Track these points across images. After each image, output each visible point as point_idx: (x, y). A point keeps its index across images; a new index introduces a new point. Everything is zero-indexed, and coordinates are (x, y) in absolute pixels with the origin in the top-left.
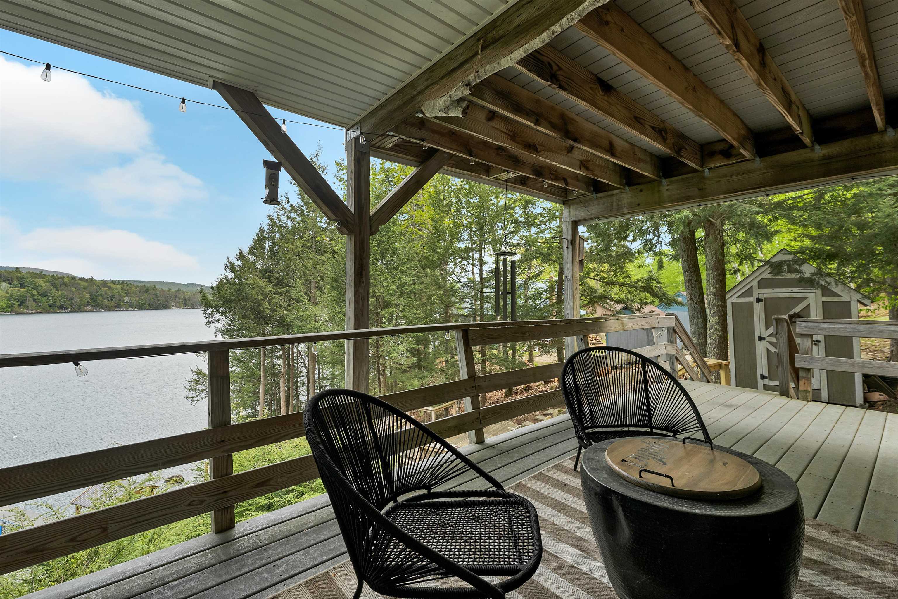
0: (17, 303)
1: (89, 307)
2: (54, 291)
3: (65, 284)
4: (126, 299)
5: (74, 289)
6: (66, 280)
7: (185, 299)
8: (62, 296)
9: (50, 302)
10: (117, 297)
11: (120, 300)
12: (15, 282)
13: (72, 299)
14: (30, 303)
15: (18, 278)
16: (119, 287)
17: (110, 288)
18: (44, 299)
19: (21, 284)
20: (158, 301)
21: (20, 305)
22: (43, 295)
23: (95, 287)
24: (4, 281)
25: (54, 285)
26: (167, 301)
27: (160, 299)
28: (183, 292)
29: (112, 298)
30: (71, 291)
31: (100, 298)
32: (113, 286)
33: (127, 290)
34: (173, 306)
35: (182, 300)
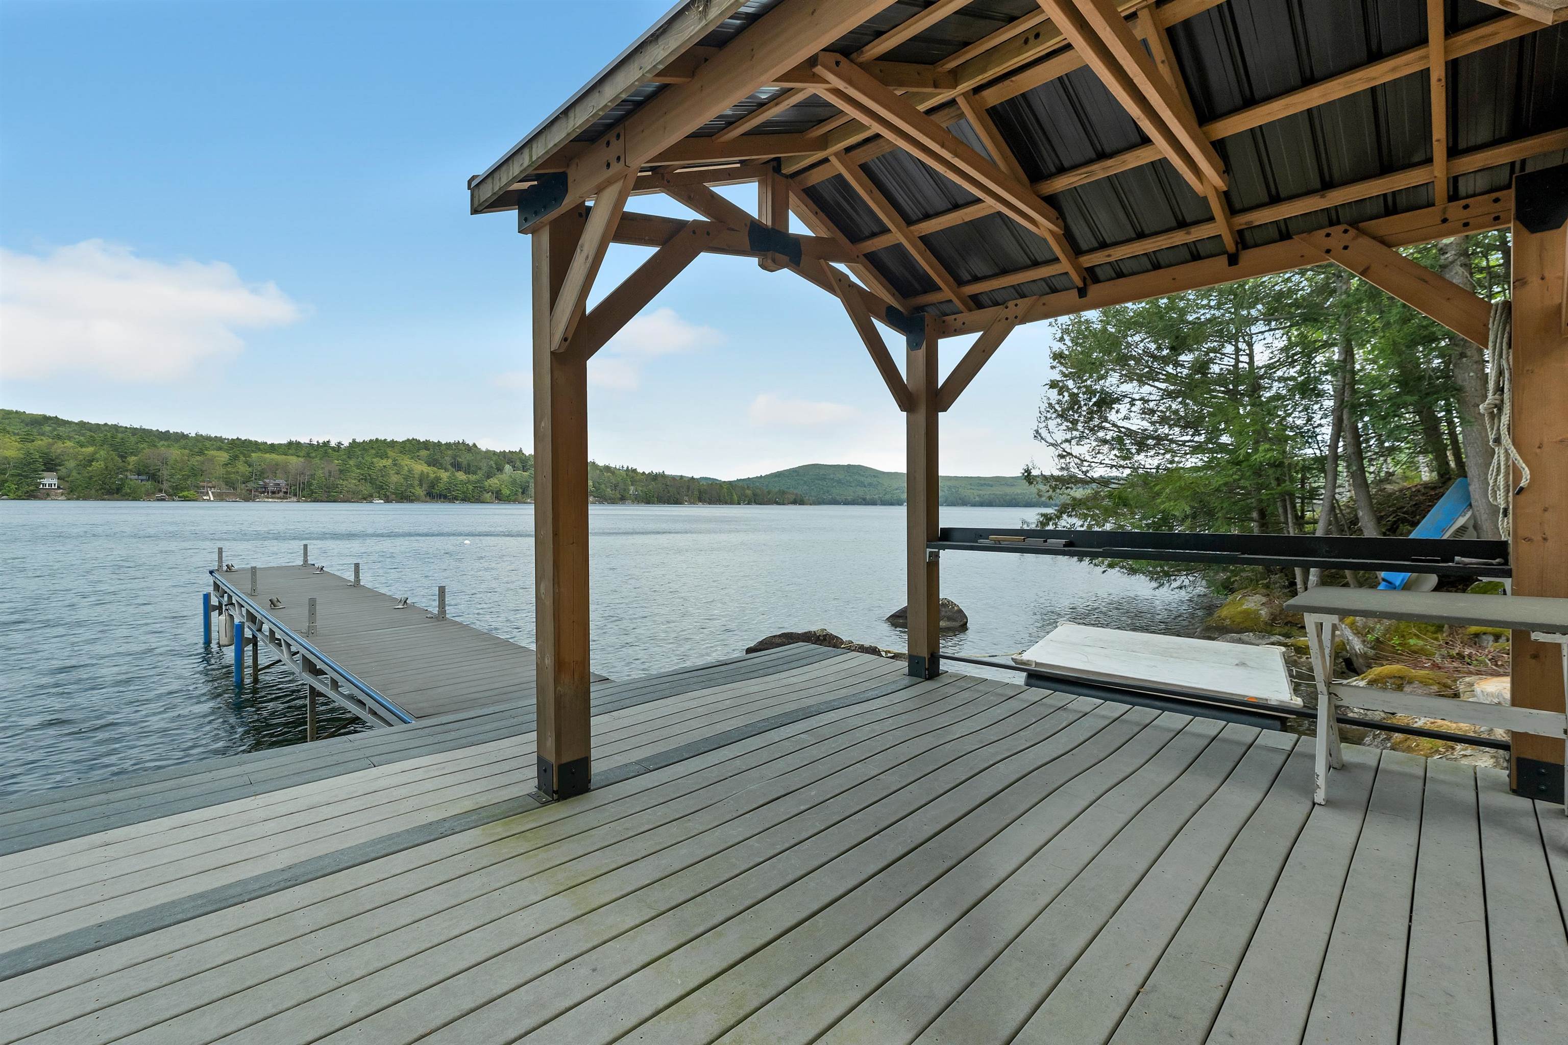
0: (520, 490)
4: (632, 489)
7: (700, 492)
10: (621, 486)
11: (625, 490)
12: (518, 464)
14: (532, 490)
16: (623, 472)
17: (613, 473)
19: (523, 467)
20: (669, 492)
21: (523, 493)
23: (598, 472)
24: (508, 463)
26: (679, 493)
27: (670, 489)
29: (616, 486)
31: (603, 486)
32: (617, 471)
33: (633, 477)
34: (686, 501)
35: (696, 493)
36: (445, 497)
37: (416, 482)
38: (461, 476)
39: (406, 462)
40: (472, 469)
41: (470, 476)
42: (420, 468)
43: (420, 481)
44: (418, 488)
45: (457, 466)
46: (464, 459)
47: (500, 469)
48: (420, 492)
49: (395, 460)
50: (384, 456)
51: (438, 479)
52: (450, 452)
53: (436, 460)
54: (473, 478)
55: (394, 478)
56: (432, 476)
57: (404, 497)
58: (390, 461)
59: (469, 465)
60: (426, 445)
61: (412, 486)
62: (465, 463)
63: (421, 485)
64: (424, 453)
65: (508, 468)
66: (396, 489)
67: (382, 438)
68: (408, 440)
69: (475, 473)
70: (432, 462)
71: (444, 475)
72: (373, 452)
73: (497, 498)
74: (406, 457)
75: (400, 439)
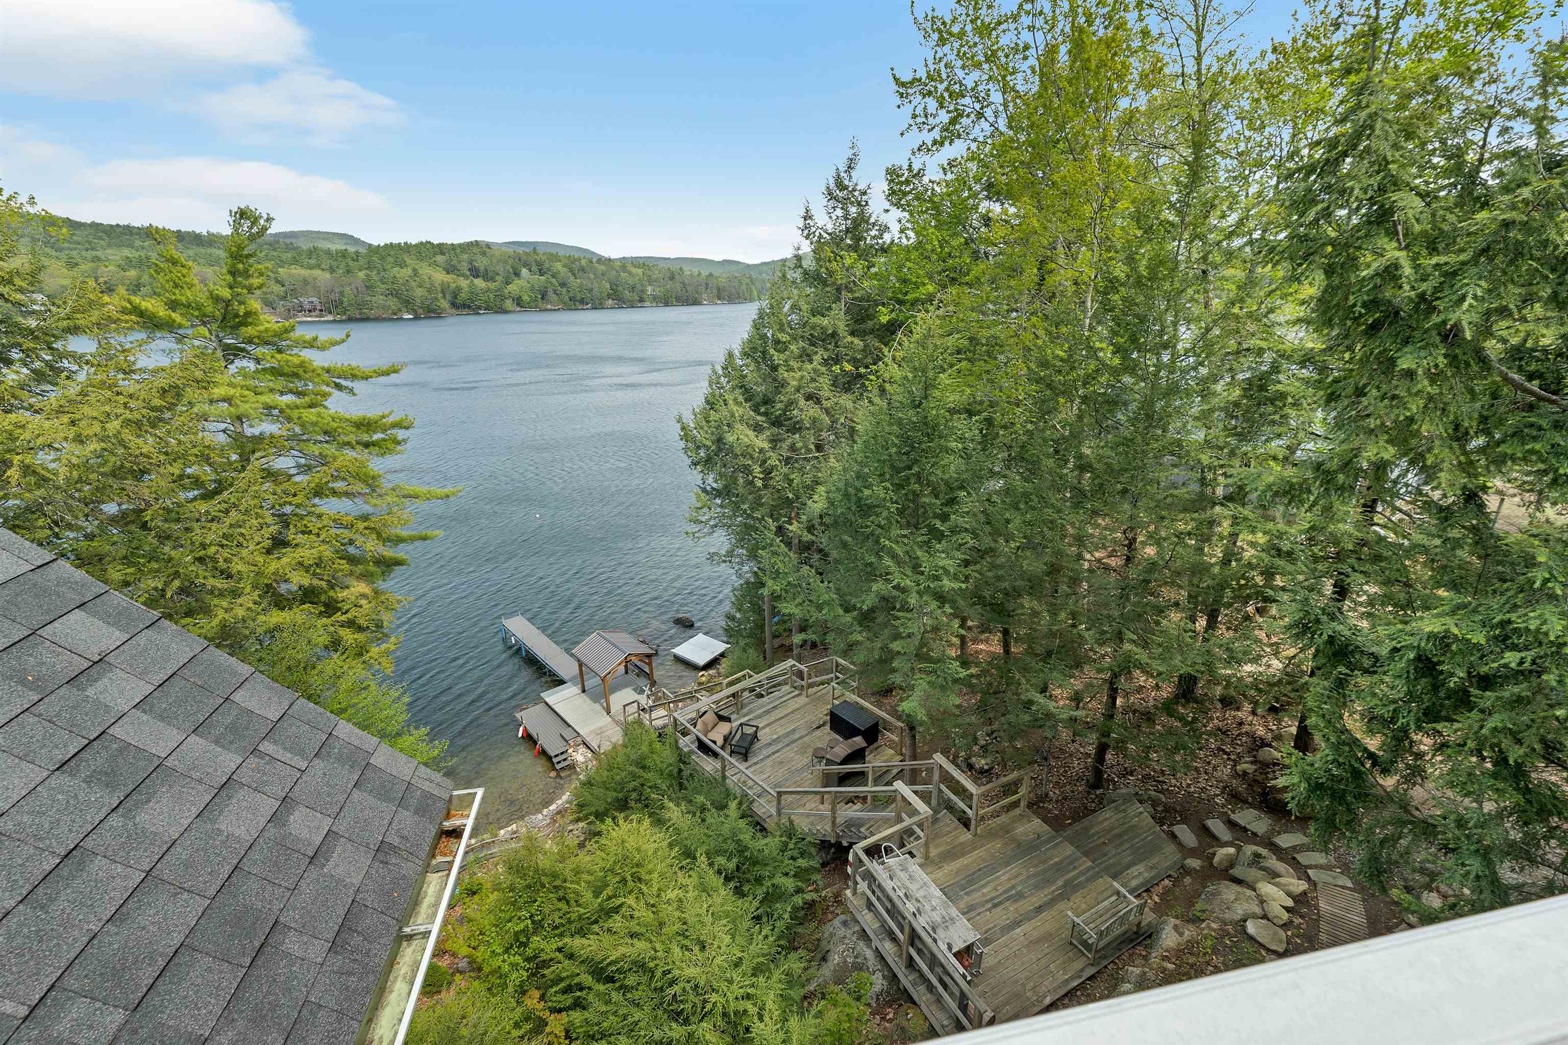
0: (540, 297)
1: (610, 302)
2: (572, 278)
3: (583, 270)
4: (649, 289)
5: (591, 276)
6: (584, 262)
7: (719, 289)
8: (581, 285)
9: (571, 294)
11: (642, 291)
12: (534, 268)
13: (592, 290)
14: (551, 295)
15: (536, 261)
16: (640, 271)
17: (630, 273)
18: (564, 290)
19: (540, 270)
20: (687, 292)
21: (543, 298)
22: (563, 285)
25: (571, 271)
26: (697, 292)
27: (689, 288)
28: (716, 278)
29: (633, 288)
30: (589, 278)
32: (634, 270)
35: (715, 291)
36: (469, 307)
37: (440, 295)
38: (480, 283)
39: (425, 270)
40: (490, 274)
41: (489, 284)
42: (440, 276)
43: (443, 292)
44: (442, 301)
45: (475, 272)
46: (481, 263)
47: (517, 274)
48: (444, 304)
49: (414, 270)
50: (403, 265)
51: (459, 289)
52: (465, 256)
53: (454, 266)
54: (492, 285)
55: (419, 292)
56: (453, 285)
57: (430, 313)
58: (409, 271)
59: (486, 270)
60: (441, 249)
61: (436, 299)
62: (482, 269)
63: (444, 297)
64: (440, 258)
65: (524, 271)
66: (422, 303)
67: (395, 241)
68: (422, 243)
69: (493, 279)
70: (450, 269)
71: (464, 283)
72: (391, 260)
73: (518, 305)
74: (425, 264)
75: (414, 241)
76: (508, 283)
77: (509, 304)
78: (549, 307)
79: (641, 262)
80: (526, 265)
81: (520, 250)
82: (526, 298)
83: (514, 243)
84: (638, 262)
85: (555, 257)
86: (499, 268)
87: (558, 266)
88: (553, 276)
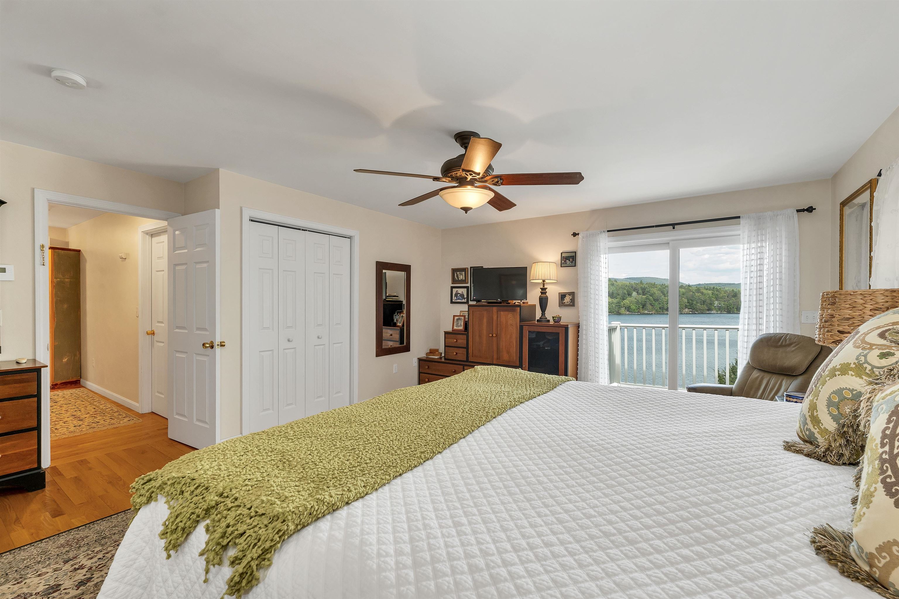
76: (624, 299)
77: (623, 310)
78: (646, 312)
79: (712, 287)
80: (635, 290)
81: (633, 282)
82: (633, 307)
83: (630, 278)
84: (708, 287)
85: (654, 285)
86: (620, 292)
87: (654, 290)
88: (651, 296)
